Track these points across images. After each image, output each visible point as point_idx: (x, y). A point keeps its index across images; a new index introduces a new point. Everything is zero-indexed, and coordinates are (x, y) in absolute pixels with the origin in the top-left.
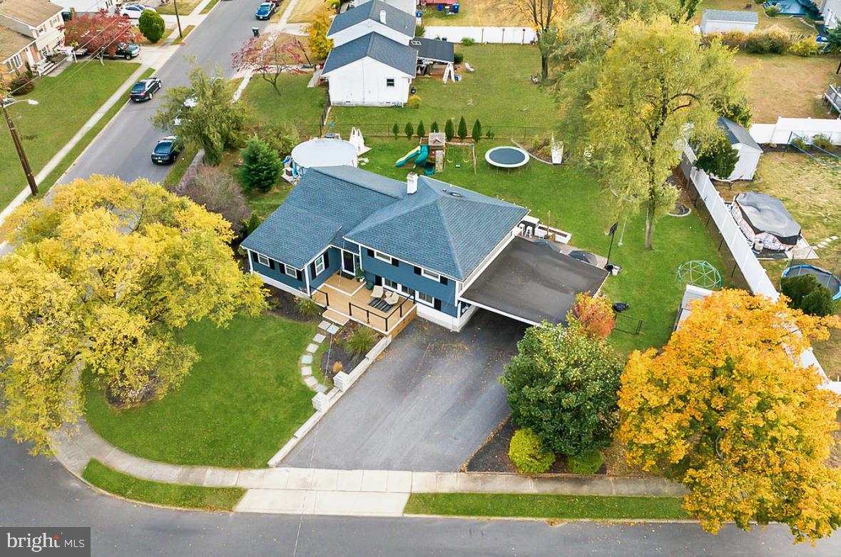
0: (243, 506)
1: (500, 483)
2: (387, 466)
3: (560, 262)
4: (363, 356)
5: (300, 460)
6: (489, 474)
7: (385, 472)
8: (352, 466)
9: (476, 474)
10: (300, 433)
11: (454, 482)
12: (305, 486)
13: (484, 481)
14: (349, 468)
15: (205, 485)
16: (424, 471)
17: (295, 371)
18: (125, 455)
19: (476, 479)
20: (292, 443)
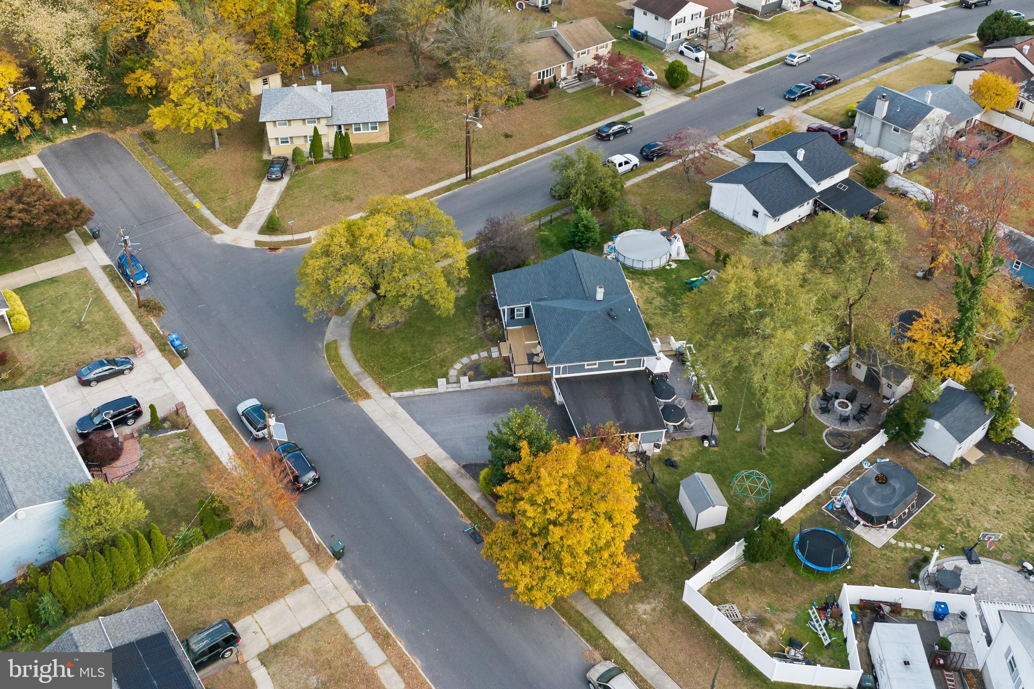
0: (365, 405)
1: (466, 484)
2: (433, 436)
3: (646, 403)
4: (488, 378)
5: (404, 403)
6: (468, 475)
7: (429, 437)
8: (421, 424)
9: (463, 471)
10: (418, 391)
11: (449, 465)
12: (394, 416)
13: (462, 476)
14: (418, 423)
15: (361, 384)
16: (445, 451)
17: (453, 363)
18: (349, 347)
19: (459, 472)
20: (410, 393)
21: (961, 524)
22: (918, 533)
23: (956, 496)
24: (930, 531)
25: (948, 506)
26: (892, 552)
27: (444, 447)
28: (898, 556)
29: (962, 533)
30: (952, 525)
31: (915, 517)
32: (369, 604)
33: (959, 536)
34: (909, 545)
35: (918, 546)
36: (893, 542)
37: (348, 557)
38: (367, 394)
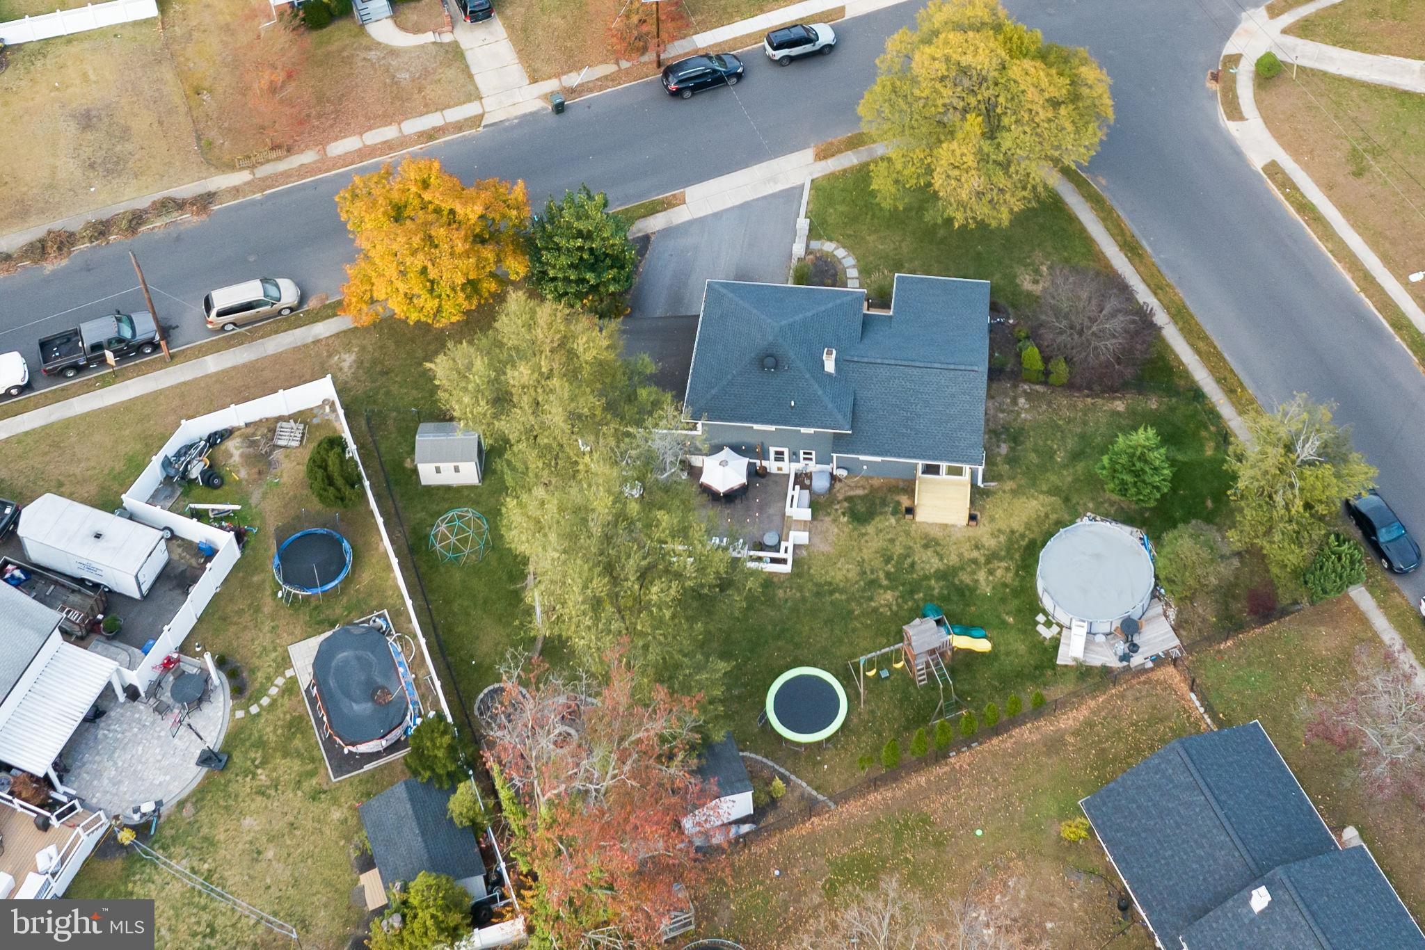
11: (655, 223)
17: (850, 249)
21: (268, 783)
22: (285, 714)
23: (316, 809)
24: (280, 731)
25: (306, 785)
26: (274, 661)
27: (690, 223)
28: (266, 665)
29: (254, 775)
30: (275, 769)
31: (312, 727)
32: (480, 129)
33: (252, 768)
34: (274, 691)
35: (265, 701)
36: (289, 673)
37: (554, 120)
38: (825, 158)
